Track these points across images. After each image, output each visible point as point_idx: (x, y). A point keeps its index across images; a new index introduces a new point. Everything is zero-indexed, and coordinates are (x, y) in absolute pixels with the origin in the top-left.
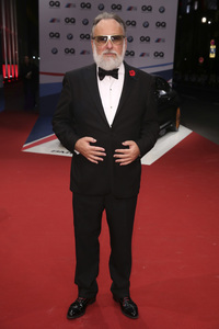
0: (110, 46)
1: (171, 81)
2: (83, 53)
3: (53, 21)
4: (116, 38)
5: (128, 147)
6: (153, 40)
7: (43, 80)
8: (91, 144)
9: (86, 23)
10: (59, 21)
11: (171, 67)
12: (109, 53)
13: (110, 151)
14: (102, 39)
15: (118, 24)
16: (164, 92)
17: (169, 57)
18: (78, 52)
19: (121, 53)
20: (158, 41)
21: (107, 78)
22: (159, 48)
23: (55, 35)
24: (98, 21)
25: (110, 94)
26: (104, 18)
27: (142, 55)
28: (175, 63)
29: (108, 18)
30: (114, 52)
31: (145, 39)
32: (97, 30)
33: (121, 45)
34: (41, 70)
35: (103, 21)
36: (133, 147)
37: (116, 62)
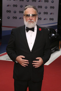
0: (31, 18)
1: (56, 30)
2: (20, 18)
3: (8, 6)
4: (33, 15)
5: (38, 60)
6: (49, 13)
7: (3, 29)
8: (23, 58)
9: (21, 6)
10: (10, 6)
11: (57, 24)
12: (31, 21)
13: (31, 62)
14: (28, 16)
15: (34, 10)
16: (53, 35)
17: (56, 20)
18: (18, 18)
19: (35, 21)
20: (51, 14)
21: (30, 31)
22: (51, 16)
23: (9, 11)
24: (26, 9)
25: (31, 38)
26: (29, 7)
27: (45, 19)
28: (58, 23)
29: (30, 7)
30: (33, 21)
31: (46, 13)
32: (26, 12)
33: (36, 18)
34: (3, 25)
35: (28, 9)
36: (40, 60)
37: (33, 25)
